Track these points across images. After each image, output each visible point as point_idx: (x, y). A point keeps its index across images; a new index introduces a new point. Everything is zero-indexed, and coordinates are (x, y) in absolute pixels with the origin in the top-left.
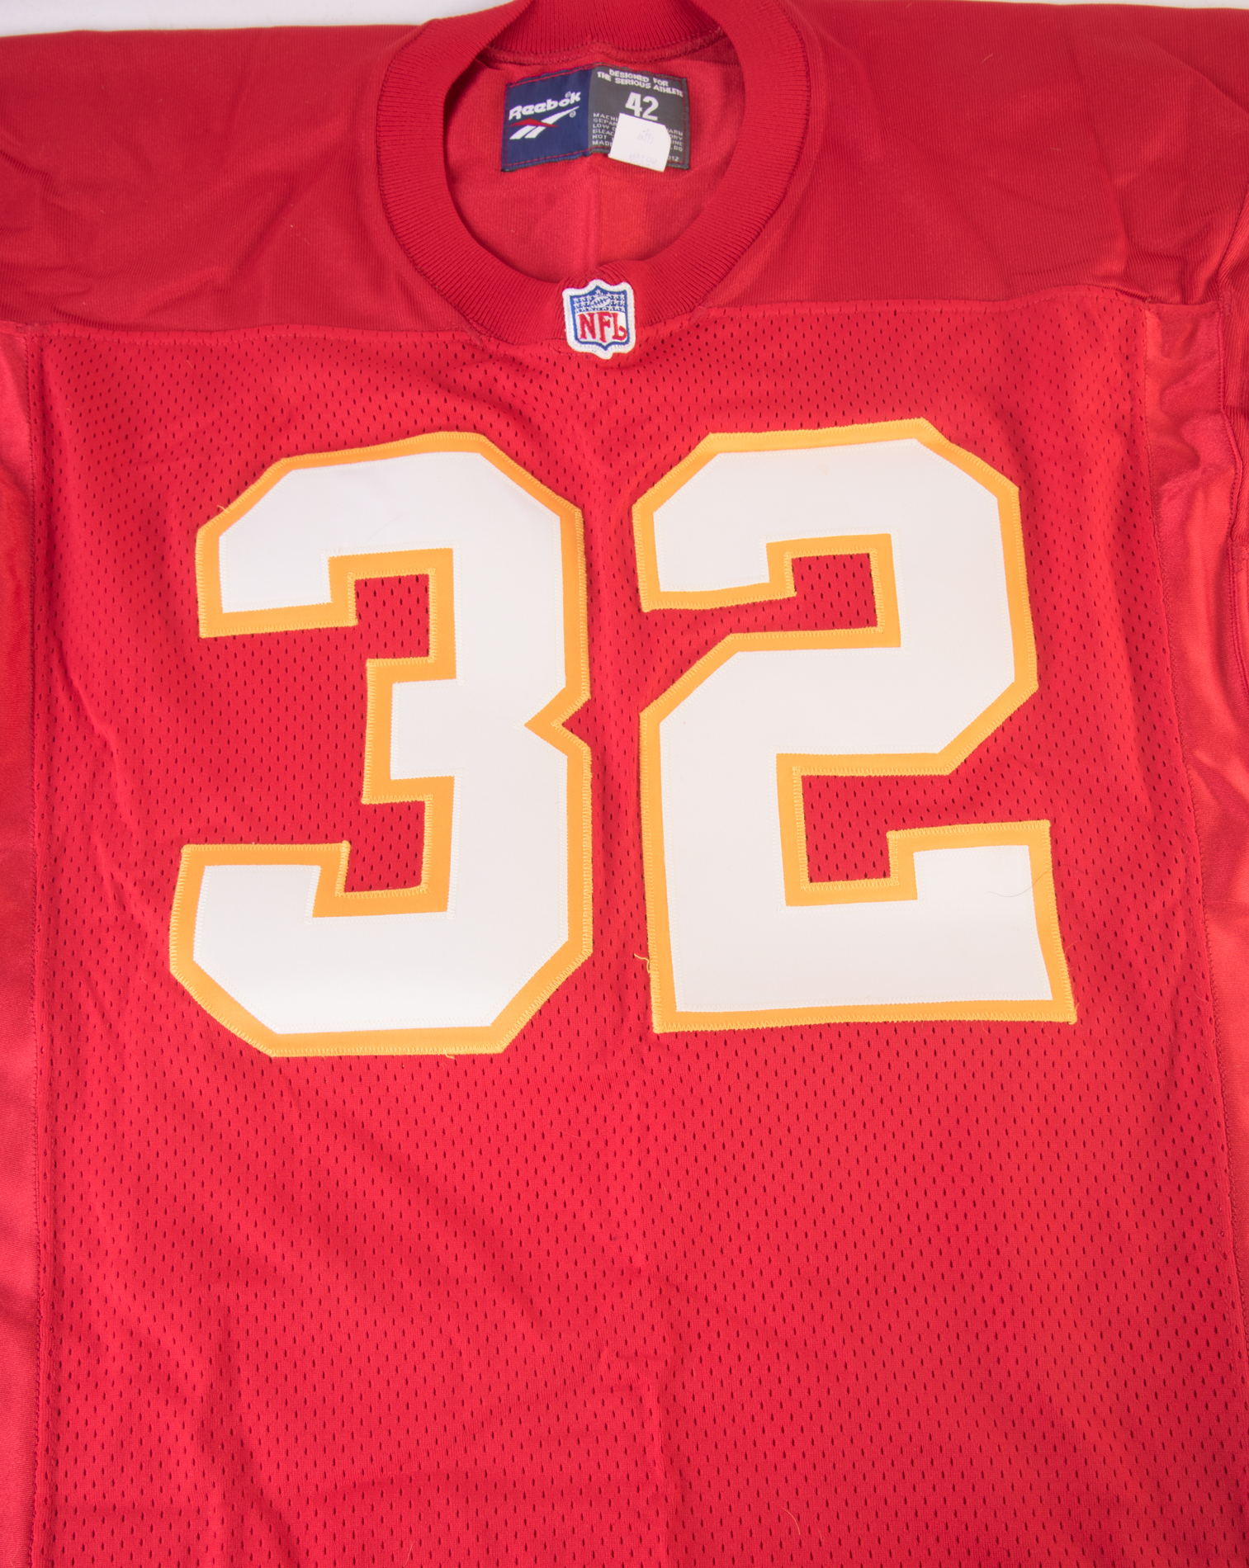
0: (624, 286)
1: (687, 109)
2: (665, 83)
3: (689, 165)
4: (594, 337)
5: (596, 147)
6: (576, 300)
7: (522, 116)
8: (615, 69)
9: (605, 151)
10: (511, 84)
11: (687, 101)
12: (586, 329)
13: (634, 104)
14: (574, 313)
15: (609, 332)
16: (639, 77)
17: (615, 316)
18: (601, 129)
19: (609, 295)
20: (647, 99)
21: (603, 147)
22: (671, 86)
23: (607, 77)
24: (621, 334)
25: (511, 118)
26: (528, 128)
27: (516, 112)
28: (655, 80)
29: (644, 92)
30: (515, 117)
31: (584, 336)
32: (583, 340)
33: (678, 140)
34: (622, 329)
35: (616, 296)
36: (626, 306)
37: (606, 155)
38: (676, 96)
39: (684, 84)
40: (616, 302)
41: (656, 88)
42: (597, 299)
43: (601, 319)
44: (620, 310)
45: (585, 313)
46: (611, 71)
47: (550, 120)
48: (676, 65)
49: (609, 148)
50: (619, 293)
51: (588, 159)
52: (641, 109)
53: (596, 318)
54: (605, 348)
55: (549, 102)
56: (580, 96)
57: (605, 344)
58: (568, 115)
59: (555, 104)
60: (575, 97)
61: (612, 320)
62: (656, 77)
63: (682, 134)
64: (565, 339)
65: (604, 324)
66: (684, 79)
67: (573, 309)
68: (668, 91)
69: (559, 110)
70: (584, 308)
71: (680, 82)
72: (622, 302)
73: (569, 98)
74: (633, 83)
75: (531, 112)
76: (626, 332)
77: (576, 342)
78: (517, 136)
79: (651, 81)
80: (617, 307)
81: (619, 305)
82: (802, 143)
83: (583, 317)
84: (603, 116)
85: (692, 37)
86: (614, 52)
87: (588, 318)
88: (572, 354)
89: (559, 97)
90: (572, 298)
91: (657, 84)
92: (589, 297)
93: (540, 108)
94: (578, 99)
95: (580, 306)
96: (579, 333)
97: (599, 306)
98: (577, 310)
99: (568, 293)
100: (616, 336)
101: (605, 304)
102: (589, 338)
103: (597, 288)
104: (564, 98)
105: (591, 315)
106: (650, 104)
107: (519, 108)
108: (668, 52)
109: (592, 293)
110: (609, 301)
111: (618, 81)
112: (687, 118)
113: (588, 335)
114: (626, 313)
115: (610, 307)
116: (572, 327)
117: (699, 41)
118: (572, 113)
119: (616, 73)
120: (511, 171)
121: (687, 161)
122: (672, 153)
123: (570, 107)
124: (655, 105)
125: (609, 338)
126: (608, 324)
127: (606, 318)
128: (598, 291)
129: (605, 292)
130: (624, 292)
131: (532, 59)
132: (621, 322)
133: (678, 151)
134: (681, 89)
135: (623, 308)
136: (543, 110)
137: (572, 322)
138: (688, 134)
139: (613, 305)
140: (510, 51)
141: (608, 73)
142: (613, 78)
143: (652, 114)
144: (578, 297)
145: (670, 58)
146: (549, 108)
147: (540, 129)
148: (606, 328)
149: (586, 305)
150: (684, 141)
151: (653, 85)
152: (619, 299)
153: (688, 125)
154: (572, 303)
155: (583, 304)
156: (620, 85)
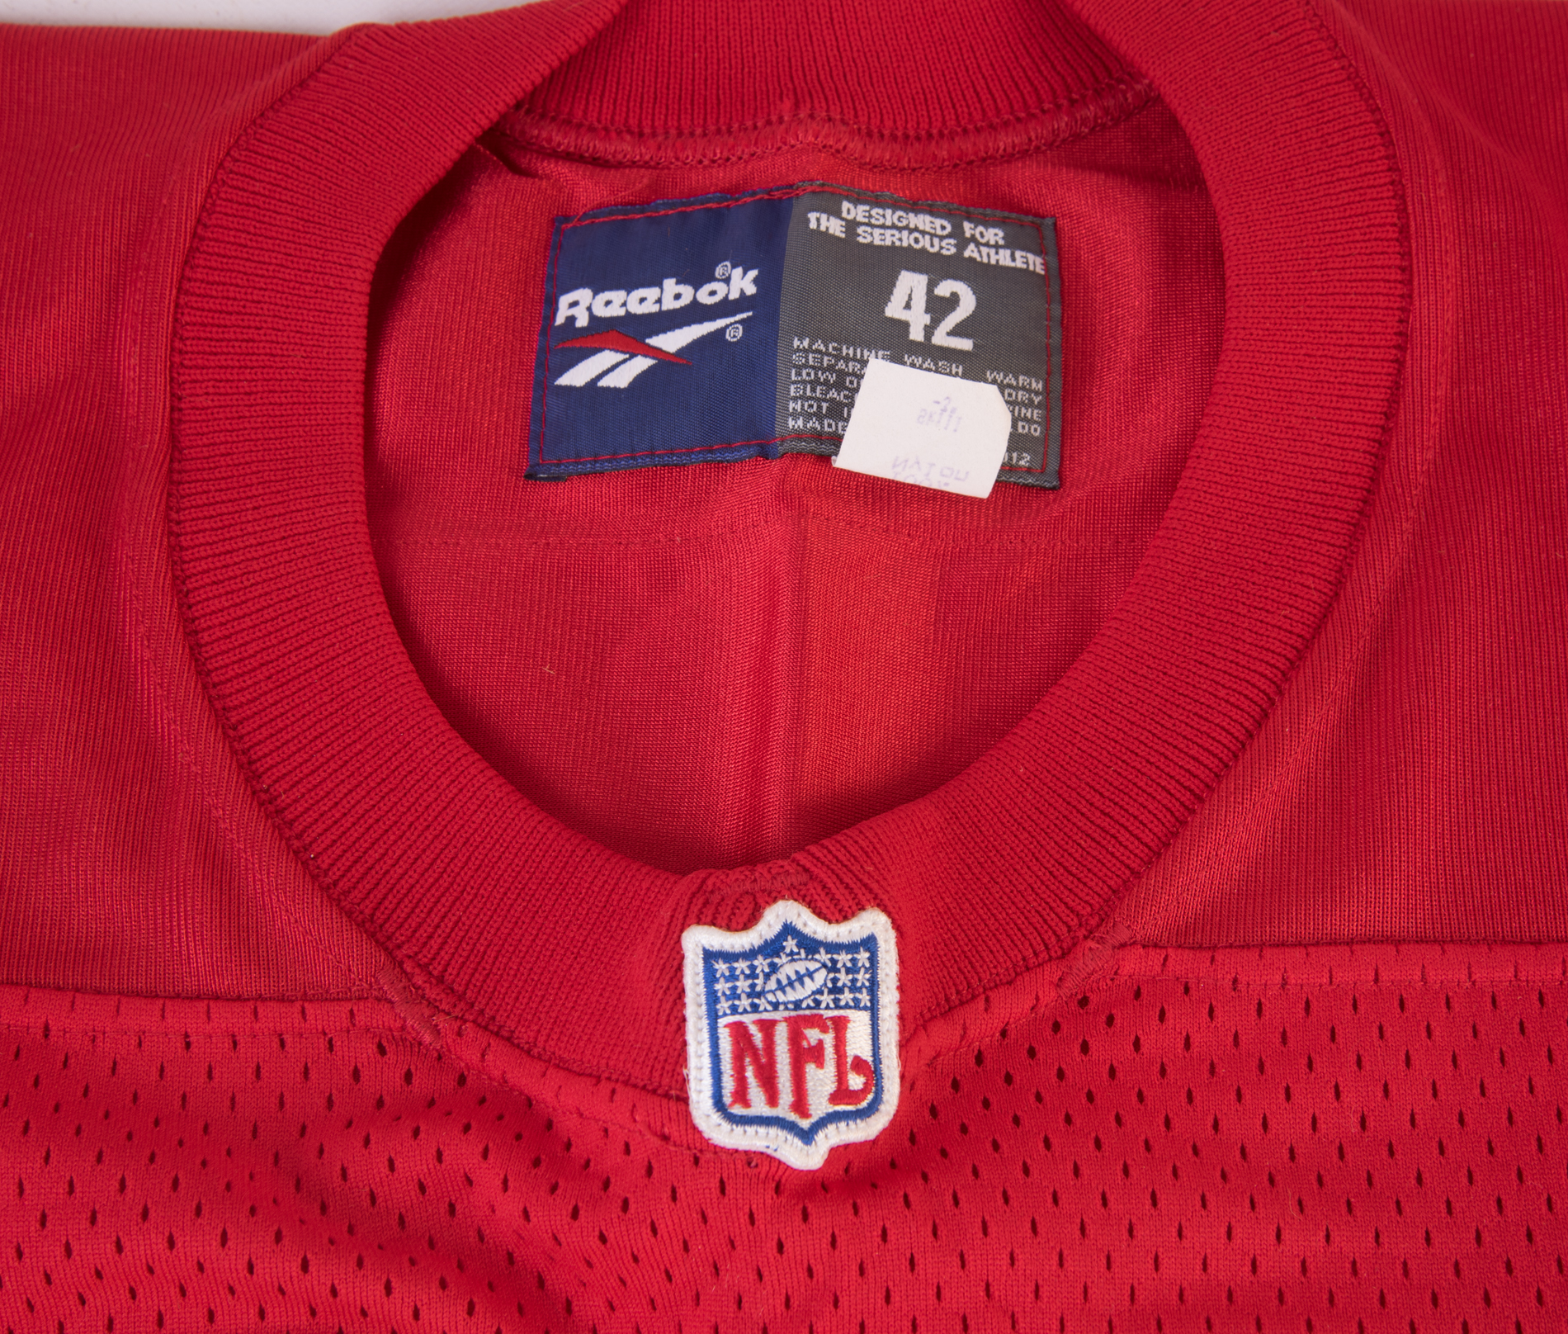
0: (873, 923)
1: (1056, 310)
2: (994, 235)
3: (1060, 474)
4: (772, 1100)
5: (799, 435)
6: (721, 967)
7: (593, 318)
8: (857, 201)
9: (824, 448)
10: (567, 218)
11: (1055, 288)
12: (750, 1073)
13: (908, 306)
14: (713, 1016)
15: (821, 1081)
16: (923, 221)
17: (840, 1025)
18: (815, 383)
19: (823, 956)
20: (945, 289)
21: (818, 436)
22: (1011, 244)
23: (835, 227)
24: (856, 1081)
25: (560, 320)
26: (607, 358)
27: (574, 304)
28: (967, 227)
29: (935, 267)
30: (571, 320)
31: (741, 1096)
32: (738, 1110)
33: (1030, 404)
34: (859, 1065)
35: (843, 958)
36: (873, 987)
37: (825, 459)
38: (1026, 272)
39: (1049, 234)
40: (844, 978)
41: (970, 251)
42: (788, 970)
43: (795, 1038)
44: (857, 1005)
45: (748, 1019)
46: (846, 205)
47: (672, 341)
48: (1023, 178)
49: (837, 440)
50: (852, 948)
51: (776, 466)
52: (927, 319)
53: (782, 1034)
54: (807, 1136)
55: (670, 285)
56: (756, 281)
57: (805, 1124)
58: (721, 332)
59: (687, 292)
60: (743, 283)
61: (829, 1039)
62: (969, 219)
63: (1038, 386)
64: (684, 1100)
65: (804, 1055)
66: (1049, 221)
67: (712, 999)
68: (1004, 258)
69: (694, 313)
70: (745, 1003)
71: (1038, 228)
72: (862, 977)
73: (727, 281)
74: (906, 240)
75: (616, 311)
76: (871, 1071)
77: (716, 1117)
78: (577, 376)
79: (957, 233)
80: (847, 997)
81: (854, 988)
82: (1385, 430)
83: (740, 1032)
84: (819, 345)
85: (1072, 102)
86: (856, 146)
87: (758, 1037)
88: (702, 1151)
89: (698, 276)
90: (710, 956)
91: (973, 239)
92: (761, 963)
93: (642, 301)
94: (751, 290)
95: (734, 995)
96: (729, 1084)
97: (792, 996)
98: (724, 1005)
99: (698, 939)
100: (841, 1093)
101: (810, 986)
102: (759, 1105)
103: (788, 930)
104: (712, 278)
105: (767, 1027)
106: (953, 301)
107: (583, 295)
108: (1005, 141)
109: (772, 948)
110: (821, 976)
111: (864, 236)
112: (1056, 338)
113: (756, 1093)
114: (873, 1010)
115: (826, 999)
116: (706, 1062)
117: (1091, 111)
118: (732, 327)
119: (858, 212)
120: (556, 479)
121: (1053, 465)
122: (1016, 442)
123: (725, 308)
124: (968, 303)
125: (820, 1105)
126: (817, 1054)
127: (813, 1035)
128: (790, 944)
129: (810, 946)
130: (869, 943)
131: (626, 148)
132: (858, 1043)
133: (1028, 436)
134: (1040, 251)
135: (865, 998)
136: (650, 308)
137: (706, 1048)
138: (1057, 383)
139: (836, 990)
140: (568, 122)
141: (837, 213)
142: (851, 226)
143: (957, 331)
144: (729, 957)
145: (1009, 158)
146: (669, 304)
147: (641, 364)
148: (810, 1068)
149: (753, 994)
150: (1046, 406)
151: (963, 243)
152: (852, 970)
153: (1057, 359)
154: (711, 978)
155: (743, 985)
156: (870, 245)
